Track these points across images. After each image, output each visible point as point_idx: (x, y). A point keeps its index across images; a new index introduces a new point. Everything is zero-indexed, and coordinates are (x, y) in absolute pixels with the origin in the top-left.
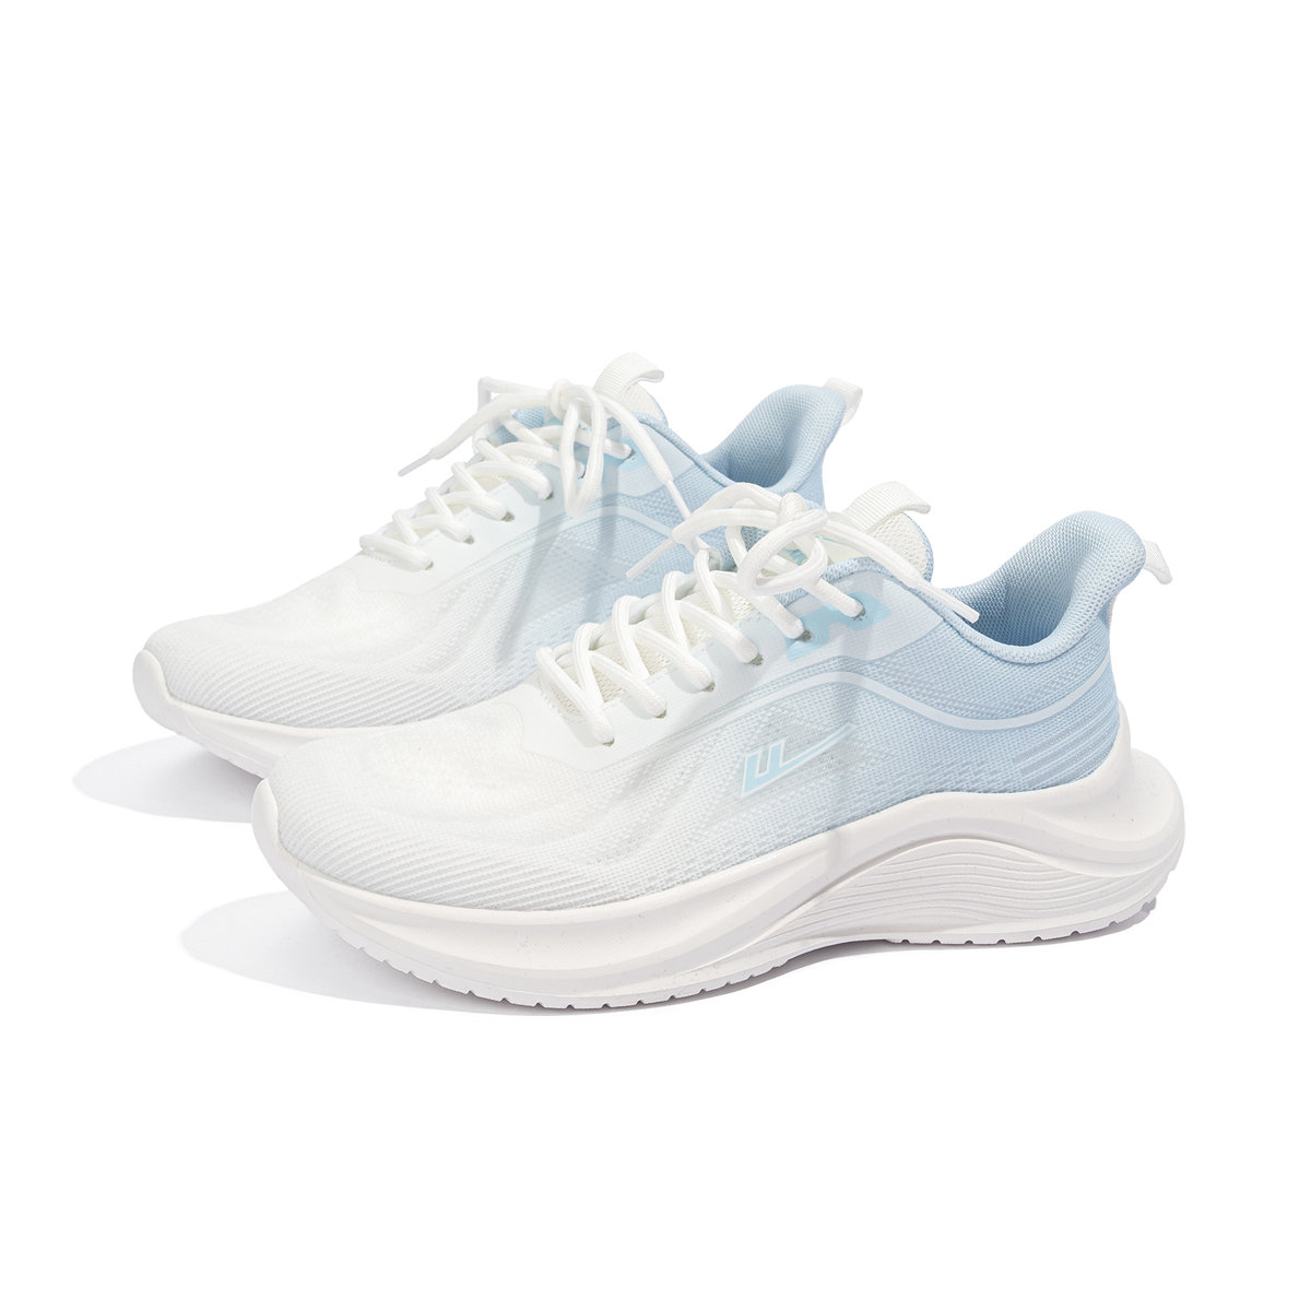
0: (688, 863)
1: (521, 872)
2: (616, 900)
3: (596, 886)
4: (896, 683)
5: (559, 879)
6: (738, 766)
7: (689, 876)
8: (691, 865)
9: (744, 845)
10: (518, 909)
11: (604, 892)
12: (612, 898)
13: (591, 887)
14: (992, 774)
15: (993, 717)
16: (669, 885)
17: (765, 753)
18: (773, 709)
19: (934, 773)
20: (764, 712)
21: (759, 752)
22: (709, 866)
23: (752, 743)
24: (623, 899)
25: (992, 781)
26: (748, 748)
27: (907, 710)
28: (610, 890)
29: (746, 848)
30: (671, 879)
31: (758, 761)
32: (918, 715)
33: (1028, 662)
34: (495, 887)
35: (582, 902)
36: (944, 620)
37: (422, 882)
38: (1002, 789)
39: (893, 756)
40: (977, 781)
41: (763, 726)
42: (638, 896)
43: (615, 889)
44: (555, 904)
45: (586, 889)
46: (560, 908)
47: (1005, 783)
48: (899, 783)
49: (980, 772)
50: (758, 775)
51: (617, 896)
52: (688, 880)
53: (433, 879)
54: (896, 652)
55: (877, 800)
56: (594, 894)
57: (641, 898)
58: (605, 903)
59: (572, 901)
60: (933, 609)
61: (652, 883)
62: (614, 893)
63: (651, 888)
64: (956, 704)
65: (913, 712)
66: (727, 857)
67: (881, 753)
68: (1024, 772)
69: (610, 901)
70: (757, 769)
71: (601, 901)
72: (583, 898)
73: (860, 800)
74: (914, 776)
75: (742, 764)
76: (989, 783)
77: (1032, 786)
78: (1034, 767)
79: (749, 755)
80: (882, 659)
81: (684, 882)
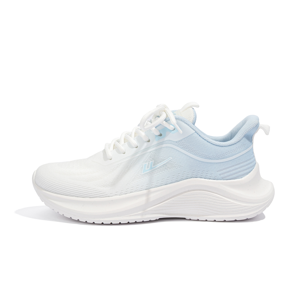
0: (126, 189)
1: (84, 188)
2: (107, 197)
3: (102, 192)
4: (183, 147)
5: (93, 190)
6: (142, 166)
7: (126, 192)
8: (127, 190)
9: (142, 186)
10: (83, 197)
11: (104, 194)
12: (106, 196)
13: (101, 193)
14: (211, 174)
15: (210, 159)
16: (121, 194)
17: (149, 164)
18: (151, 153)
19: (194, 172)
20: (149, 153)
21: (147, 163)
22: (132, 191)
23: (145, 161)
24: (109, 197)
25: (211, 176)
26: (144, 162)
27: (186, 155)
28: (105, 194)
29: (142, 187)
30: (122, 193)
31: (147, 165)
32: (189, 156)
33: (220, 145)
34: (77, 191)
35: (98, 196)
36: (196, 132)
37: (61, 189)
38: (214, 178)
39: (182, 167)
40: (207, 176)
41: (148, 157)
42: (113, 196)
43: (107, 194)
44: (92, 196)
45: (99, 193)
46: (93, 197)
47: (215, 177)
48: (184, 174)
49: (207, 173)
50: (146, 169)
51: (107, 196)
52: (126, 194)
53: (63, 189)
54: (183, 139)
55: (178, 178)
56: (101, 195)
57: (113, 197)
58: (104, 197)
59: (96, 196)
60: (193, 129)
61: (117, 193)
62: (106, 195)
63: (116, 194)
64: (199, 154)
65: (187, 155)
66: (137, 189)
67: (179, 165)
68: (220, 175)
69: (106, 197)
70: (146, 167)
71: (103, 196)
72: (99, 195)
73: (173, 178)
74: (188, 172)
75: (143, 166)
76: (210, 177)
77: (223, 179)
78: (223, 174)
79: (144, 164)
80: (179, 141)
81: (125, 194)
